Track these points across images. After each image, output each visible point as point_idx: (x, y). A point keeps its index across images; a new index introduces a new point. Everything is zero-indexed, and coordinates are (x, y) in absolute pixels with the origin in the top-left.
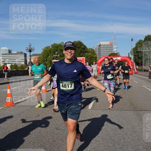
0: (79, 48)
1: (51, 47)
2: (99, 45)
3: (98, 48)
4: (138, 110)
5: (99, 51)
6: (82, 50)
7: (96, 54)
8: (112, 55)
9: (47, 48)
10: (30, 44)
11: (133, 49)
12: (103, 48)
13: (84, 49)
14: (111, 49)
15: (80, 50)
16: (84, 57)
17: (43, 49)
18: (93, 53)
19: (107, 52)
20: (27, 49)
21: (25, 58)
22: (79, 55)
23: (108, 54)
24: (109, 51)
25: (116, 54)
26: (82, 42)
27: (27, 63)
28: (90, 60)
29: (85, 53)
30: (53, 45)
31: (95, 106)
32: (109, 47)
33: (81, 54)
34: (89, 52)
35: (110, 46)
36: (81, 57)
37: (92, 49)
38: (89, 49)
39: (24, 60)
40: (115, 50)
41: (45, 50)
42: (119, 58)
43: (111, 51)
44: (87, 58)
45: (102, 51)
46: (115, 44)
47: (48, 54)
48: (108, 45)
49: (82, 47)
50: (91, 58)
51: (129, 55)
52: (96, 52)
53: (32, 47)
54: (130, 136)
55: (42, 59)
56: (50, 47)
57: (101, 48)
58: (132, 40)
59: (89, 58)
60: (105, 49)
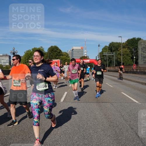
0: (55, 51)
1: (32, 51)
2: (72, 49)
3: (71, 52)
4: (100, 102)
5: (72, 54)
6: (58, 53)
7: (69, 57)
8: (82, 58)
9: (28, 51)
10: (14, 48)
11: (100, 53)
12: (75, 52)
13: (60, 52)
14: (82, 53)
15: (56, 54)
16: (60, 59)
17: (25, 52)
18: (67, 56)
19: (78, 56)
20: (11, 52)
21: (9, 59)
22: (55, 57)
23: (79, 57)
24: (80, 55)
25: (86, 57)
26: (58, 47)
27: (11, 64)
28: (64, 62)
29: (60, 56)
30: (33, 49)
31: (66, 100)
32: (80, 52)
33: (57, 57)
34: (63, 56)
35: (81, 50)
36: (57, 59)
37: (66, 53)
38: (64, 52)
39: (8, 62)
40: (85, 54)
41: (26, 53)
42: (88, 61)
43: (82, 55)
44: (62, 60)
45: (74, 55)
46: (86, 49)
47: (29, 56)
48: (79, 50)
49: (58, 51)
50: (65, 60)
51: (96, 58)
52: (70, 55)
53: (15, 50)
54: (92, 122)
55: (24, 61)
56: (30, 50)
57: (74, 52)
58: (99, 46)
59: (63, 60)
60: (77, 53)
